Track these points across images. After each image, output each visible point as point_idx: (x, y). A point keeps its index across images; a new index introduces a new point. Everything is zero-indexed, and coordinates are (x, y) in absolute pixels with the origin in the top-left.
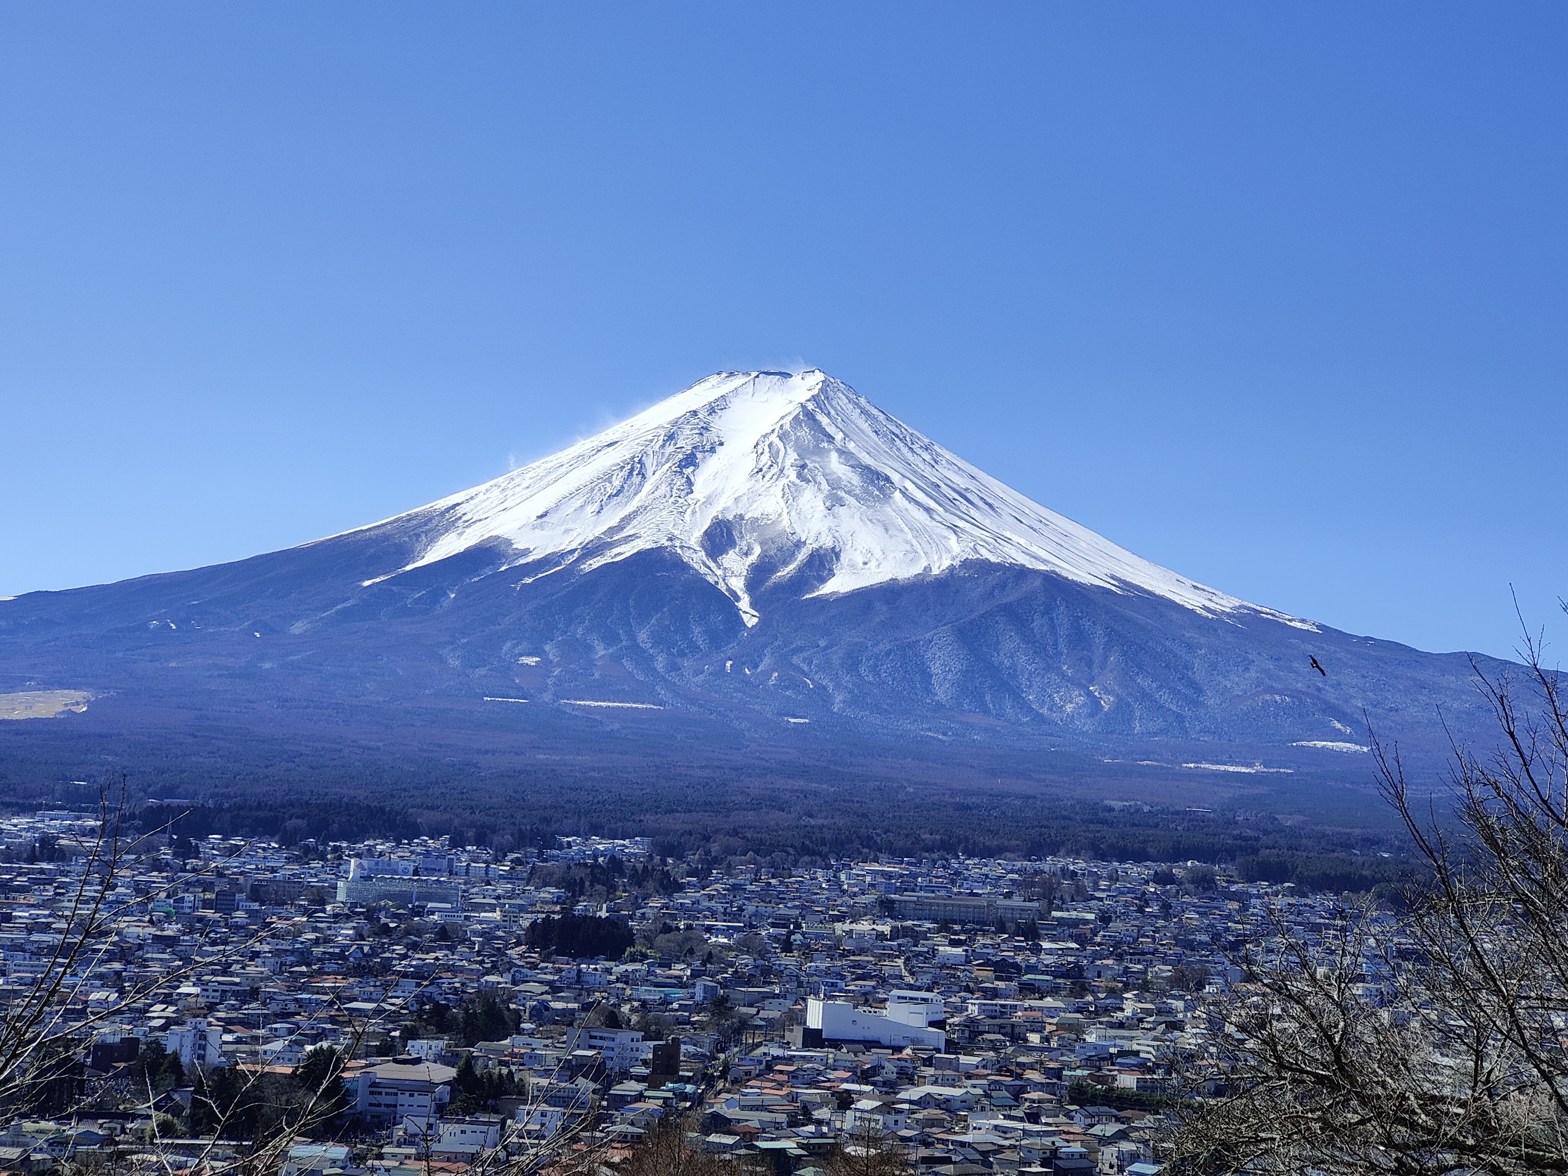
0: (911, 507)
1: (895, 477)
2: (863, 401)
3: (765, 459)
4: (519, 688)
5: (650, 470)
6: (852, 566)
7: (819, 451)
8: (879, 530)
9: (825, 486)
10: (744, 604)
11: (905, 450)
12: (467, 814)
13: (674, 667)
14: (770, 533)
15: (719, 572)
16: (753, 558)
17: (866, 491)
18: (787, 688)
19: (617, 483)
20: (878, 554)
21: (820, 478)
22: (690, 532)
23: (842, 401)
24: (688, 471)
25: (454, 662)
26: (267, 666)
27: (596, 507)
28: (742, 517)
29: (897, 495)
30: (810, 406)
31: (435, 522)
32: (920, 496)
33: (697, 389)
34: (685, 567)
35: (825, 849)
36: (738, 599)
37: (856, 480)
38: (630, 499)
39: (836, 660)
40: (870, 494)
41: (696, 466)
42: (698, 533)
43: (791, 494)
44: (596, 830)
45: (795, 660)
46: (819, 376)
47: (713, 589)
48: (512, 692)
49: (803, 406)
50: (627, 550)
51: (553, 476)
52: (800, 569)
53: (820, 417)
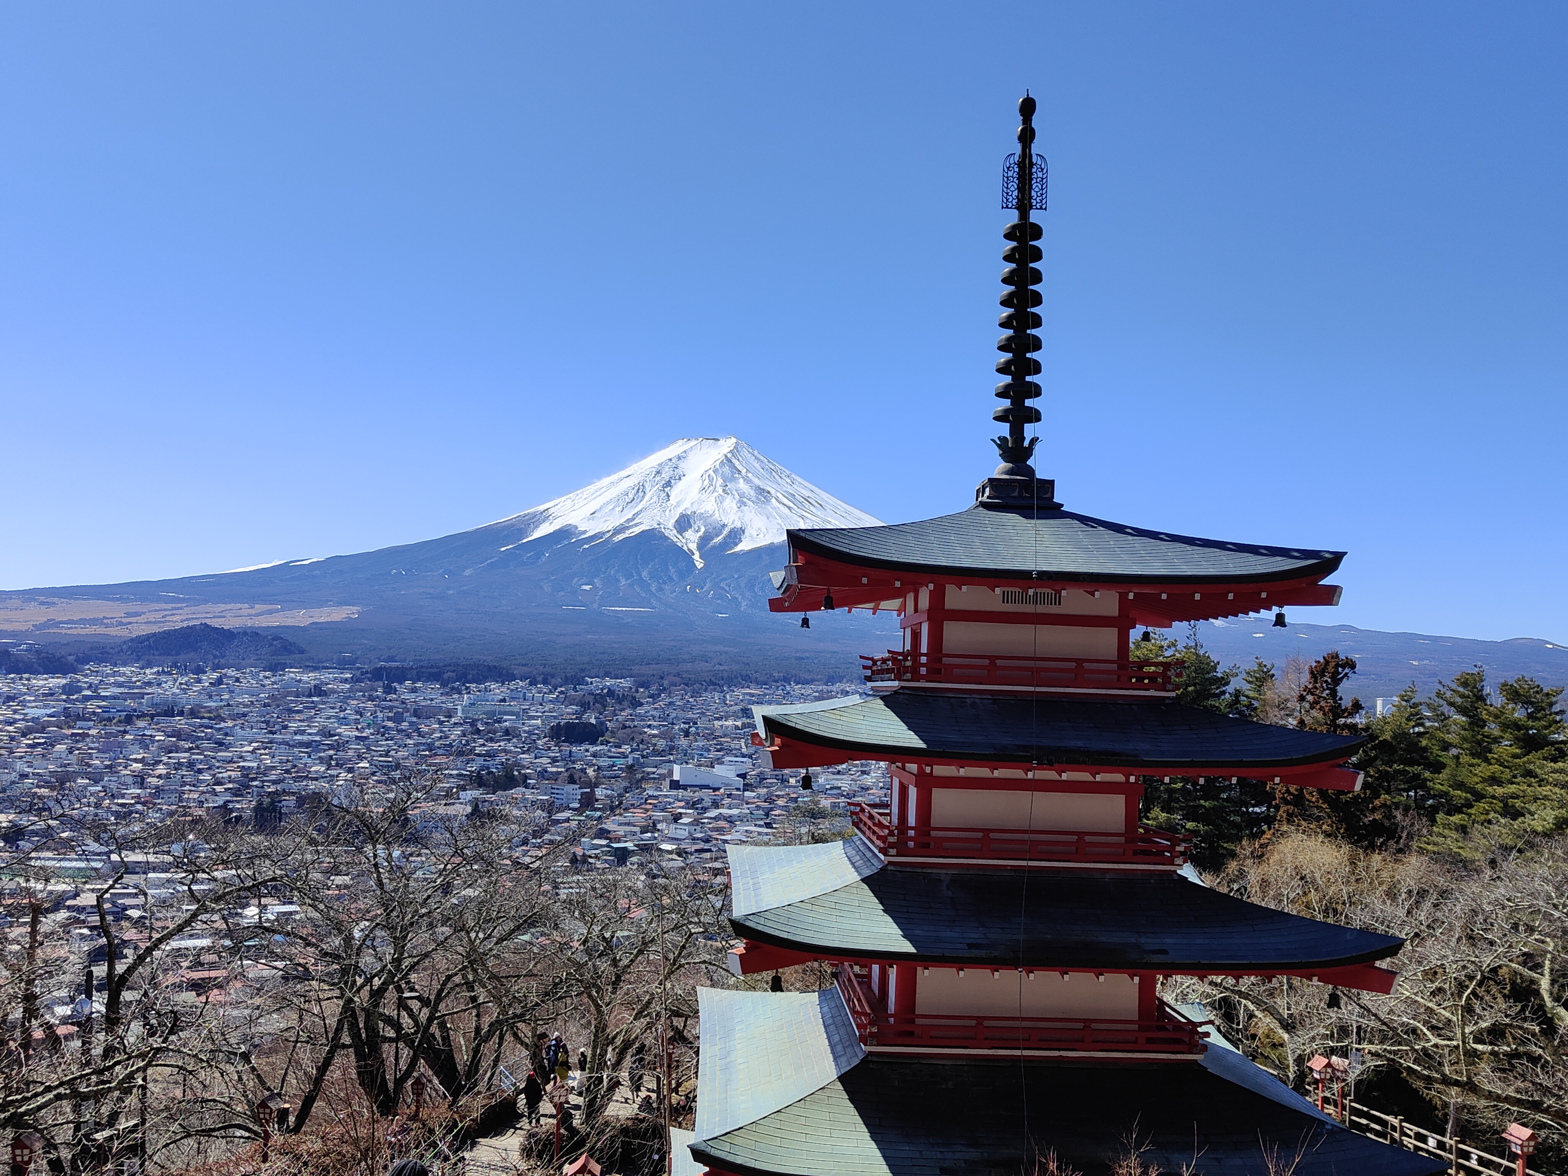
0: (781, 506)
1: (773, 491)
2: (756, 452)
3: (707, 482)
4: (581, 602)
5: (647, 490)
6: (751, 536)
7: (733, 479)
8: (765, 518)
9: (737, 496)
10: (697, 557)
11: (777, 477)
12: (541, 669)
13: (661, 589)
14: (710, 520)
15: (684, 541)
16: (701, 533)
17: (758, 498)
18: (718, 599)
19: (631, 496)
20: (764, 530)
21: (734, 492)
22: (669, 520)
23: (745, 453)
24: (667, 490)
25: (547, 588)
26: (451, 592)
27: (620, 508)
28: (695, 513)
29: (773, 500)
30: (729, 455)
31: (538, 517)
32: (785, 501)
33: (672, 447)
34: (667, 538)
35: (723, 682)
36: (693, 554)
37: (752, 493)
38: (638, 504)
39: (743, 585)
40: (760, 500)
41: (671, 487)
42: (673, 521)
43: (720, 500)
44: (607, 674)
45: (722, 585)
46: (733, 440)
47: (681, 549)
48: (578, 604)
49: (726, 456)
50: (637, 530)
51: (598, 493)
52: (724, 538)
53: (734, 461)
